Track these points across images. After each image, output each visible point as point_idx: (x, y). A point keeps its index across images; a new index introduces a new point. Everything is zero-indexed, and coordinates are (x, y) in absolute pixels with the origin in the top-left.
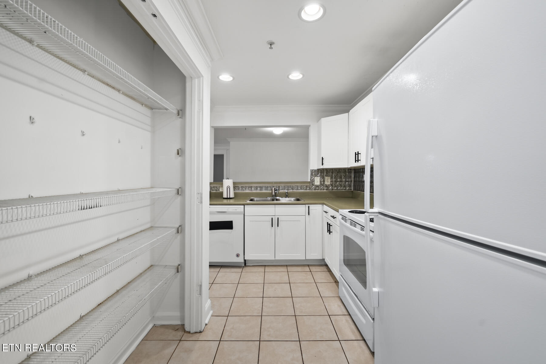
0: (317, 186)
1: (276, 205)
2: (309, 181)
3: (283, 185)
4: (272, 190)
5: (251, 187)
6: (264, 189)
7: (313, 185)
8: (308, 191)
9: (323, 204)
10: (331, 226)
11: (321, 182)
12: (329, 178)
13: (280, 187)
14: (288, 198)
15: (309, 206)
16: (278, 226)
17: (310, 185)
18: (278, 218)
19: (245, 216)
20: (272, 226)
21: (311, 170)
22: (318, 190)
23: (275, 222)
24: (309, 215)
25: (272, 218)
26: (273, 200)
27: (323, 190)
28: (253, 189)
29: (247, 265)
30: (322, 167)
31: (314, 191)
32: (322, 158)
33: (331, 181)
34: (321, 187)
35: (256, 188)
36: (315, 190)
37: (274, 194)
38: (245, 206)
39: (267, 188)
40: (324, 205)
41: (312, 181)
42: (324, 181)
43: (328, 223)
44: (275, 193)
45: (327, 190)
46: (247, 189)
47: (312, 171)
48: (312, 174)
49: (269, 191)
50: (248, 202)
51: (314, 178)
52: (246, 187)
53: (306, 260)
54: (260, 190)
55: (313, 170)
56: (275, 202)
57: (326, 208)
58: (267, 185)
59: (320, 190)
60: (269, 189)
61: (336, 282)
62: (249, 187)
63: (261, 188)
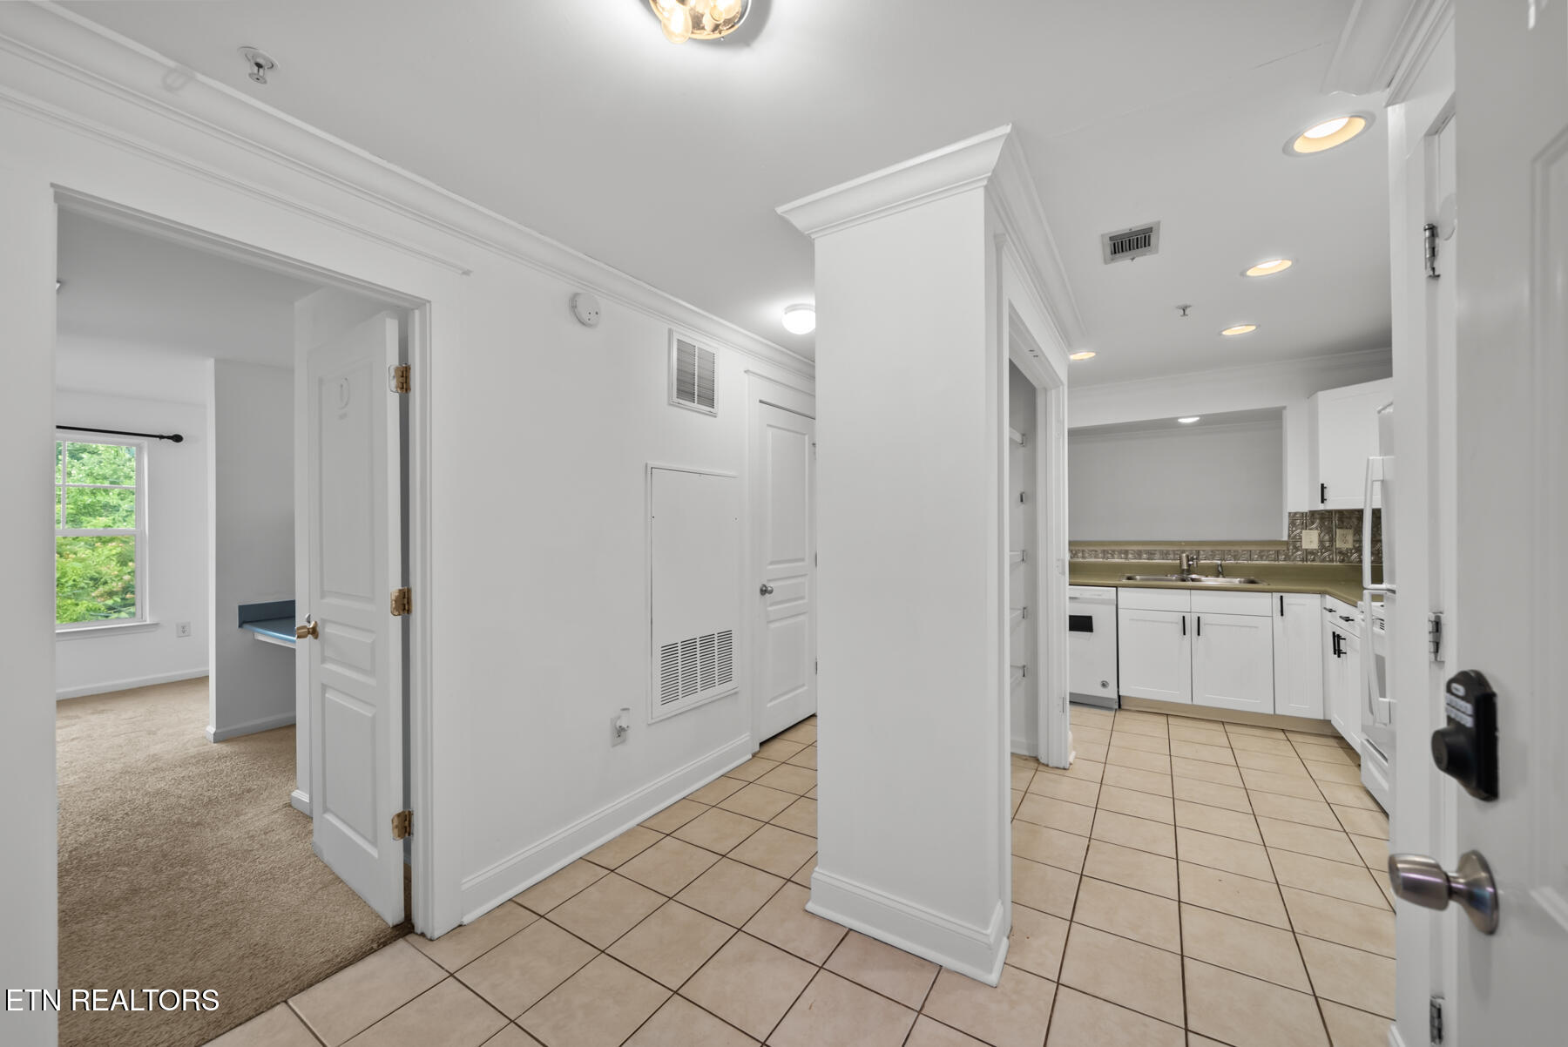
0: (1308, 552)
1: (1192, 591)
2: (1285, 538)
3: (1208, 548)
4: (1181, 559)
5: (1126, 552)
6: (1157, 556)
7: (1297, 549)
8: (1281, 563)
9: (1323, 593)
10: (1341, 641)
11: (1321, 542)
12: (1351, 532)
13: (1202, 552)
14: (1224, 577)
15: (1282, 597)
16: (1199, 634)
17: (1288, 550)
18: (1199, 618)
19: (1119, 610)
20: (1184, 634)
21: (1290, 513)
22: (1314, 560)
23: (1192, 625)
24: (1282, 615)
25: (1183, 617)
26: (1184, 580)
27: (1332, 561)
28: (1130, 556)
29: (1122, 707)
30: (1321, 507)
31: (1300, 563)
32: (1322, 485)
33: (1354, 541)
34: (1322, 553)
35: (1139, 554)
36: (1303, 560)
37: (1185, 567)
38: (1119, 589)
39: (1165, 555)
40: (1327, 596)
41: (1295, 541)
42: (1332, 540)
43: (1334, 633)
44: (1189, 565)
45: (1343, 561)
46: (1116, 556)
47: (1293, 517)
48: (1292, 523)
49: (1170, 561)
50: (1125, 581)
51: (1301, 532)
52: (1114, 551)
53: (1275, 716)
54: (1148, 559)
55: (1296, 513)
56: (1190, 583)
57: (1330, 601)
58: (1164, 548)
59: (1321, 562)
60: (1172, 556)
62: (1120, 552)
63: (1151, 555)
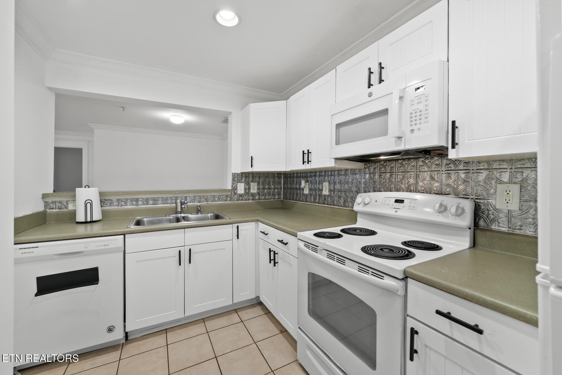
0: (241, 195)
1: (185, 229)
2: (230, 188)
3: (192, 195)
4: (176, 203)
5: (137, 200)
6: (160, 202)
7: (235, 194)
8: (228, 202)
9: (257, 221)
10: (276, 255)
11: (245, 189)
12: (256, 184)
13: (188, 198)
14: (201, 214)
15: (238, 226)
16: (190, 263)
17: (232, 194)
18: (190, 249)
19: (126, 255)
20: (180, 265)
21: (233, 173)
22: (242, 200)
23: (185, 257)
24: (238, 238)
25: (180, 251)
26: (178, 220)
27: (249, 200)
28: (140, 203)
29: (129, 338)
30: (250, 170)
31: (236, 202)
32: (252, 157)
33: (258, 189)
34: (245, 196)
35: (147, 201)
36: (237, 200)
37: (179, 210)
38: (126, 235)
39: (165, 201)
40: (260, 223)
41: (234, 189)
42: (249, 189)
43: (270, 249)
44: (182, 208)
45: (253, 200)
46: (128, 204)
47: (234, 176)
48: (233, 180)
49: (168, 205)
50: (133, 227)
51: (237, 184)
52: (127, 200)
53: (234, 304)
54: (154, 204)
55: (235, 174)
56: (183, 223)
57: (263, 227)
58: (165, 196)
59: (245, 200)
60: (169, 201)
61: (281, 331)
62: (132, 200)
63: (155, 201)
